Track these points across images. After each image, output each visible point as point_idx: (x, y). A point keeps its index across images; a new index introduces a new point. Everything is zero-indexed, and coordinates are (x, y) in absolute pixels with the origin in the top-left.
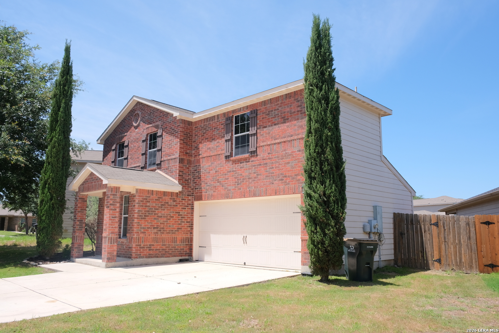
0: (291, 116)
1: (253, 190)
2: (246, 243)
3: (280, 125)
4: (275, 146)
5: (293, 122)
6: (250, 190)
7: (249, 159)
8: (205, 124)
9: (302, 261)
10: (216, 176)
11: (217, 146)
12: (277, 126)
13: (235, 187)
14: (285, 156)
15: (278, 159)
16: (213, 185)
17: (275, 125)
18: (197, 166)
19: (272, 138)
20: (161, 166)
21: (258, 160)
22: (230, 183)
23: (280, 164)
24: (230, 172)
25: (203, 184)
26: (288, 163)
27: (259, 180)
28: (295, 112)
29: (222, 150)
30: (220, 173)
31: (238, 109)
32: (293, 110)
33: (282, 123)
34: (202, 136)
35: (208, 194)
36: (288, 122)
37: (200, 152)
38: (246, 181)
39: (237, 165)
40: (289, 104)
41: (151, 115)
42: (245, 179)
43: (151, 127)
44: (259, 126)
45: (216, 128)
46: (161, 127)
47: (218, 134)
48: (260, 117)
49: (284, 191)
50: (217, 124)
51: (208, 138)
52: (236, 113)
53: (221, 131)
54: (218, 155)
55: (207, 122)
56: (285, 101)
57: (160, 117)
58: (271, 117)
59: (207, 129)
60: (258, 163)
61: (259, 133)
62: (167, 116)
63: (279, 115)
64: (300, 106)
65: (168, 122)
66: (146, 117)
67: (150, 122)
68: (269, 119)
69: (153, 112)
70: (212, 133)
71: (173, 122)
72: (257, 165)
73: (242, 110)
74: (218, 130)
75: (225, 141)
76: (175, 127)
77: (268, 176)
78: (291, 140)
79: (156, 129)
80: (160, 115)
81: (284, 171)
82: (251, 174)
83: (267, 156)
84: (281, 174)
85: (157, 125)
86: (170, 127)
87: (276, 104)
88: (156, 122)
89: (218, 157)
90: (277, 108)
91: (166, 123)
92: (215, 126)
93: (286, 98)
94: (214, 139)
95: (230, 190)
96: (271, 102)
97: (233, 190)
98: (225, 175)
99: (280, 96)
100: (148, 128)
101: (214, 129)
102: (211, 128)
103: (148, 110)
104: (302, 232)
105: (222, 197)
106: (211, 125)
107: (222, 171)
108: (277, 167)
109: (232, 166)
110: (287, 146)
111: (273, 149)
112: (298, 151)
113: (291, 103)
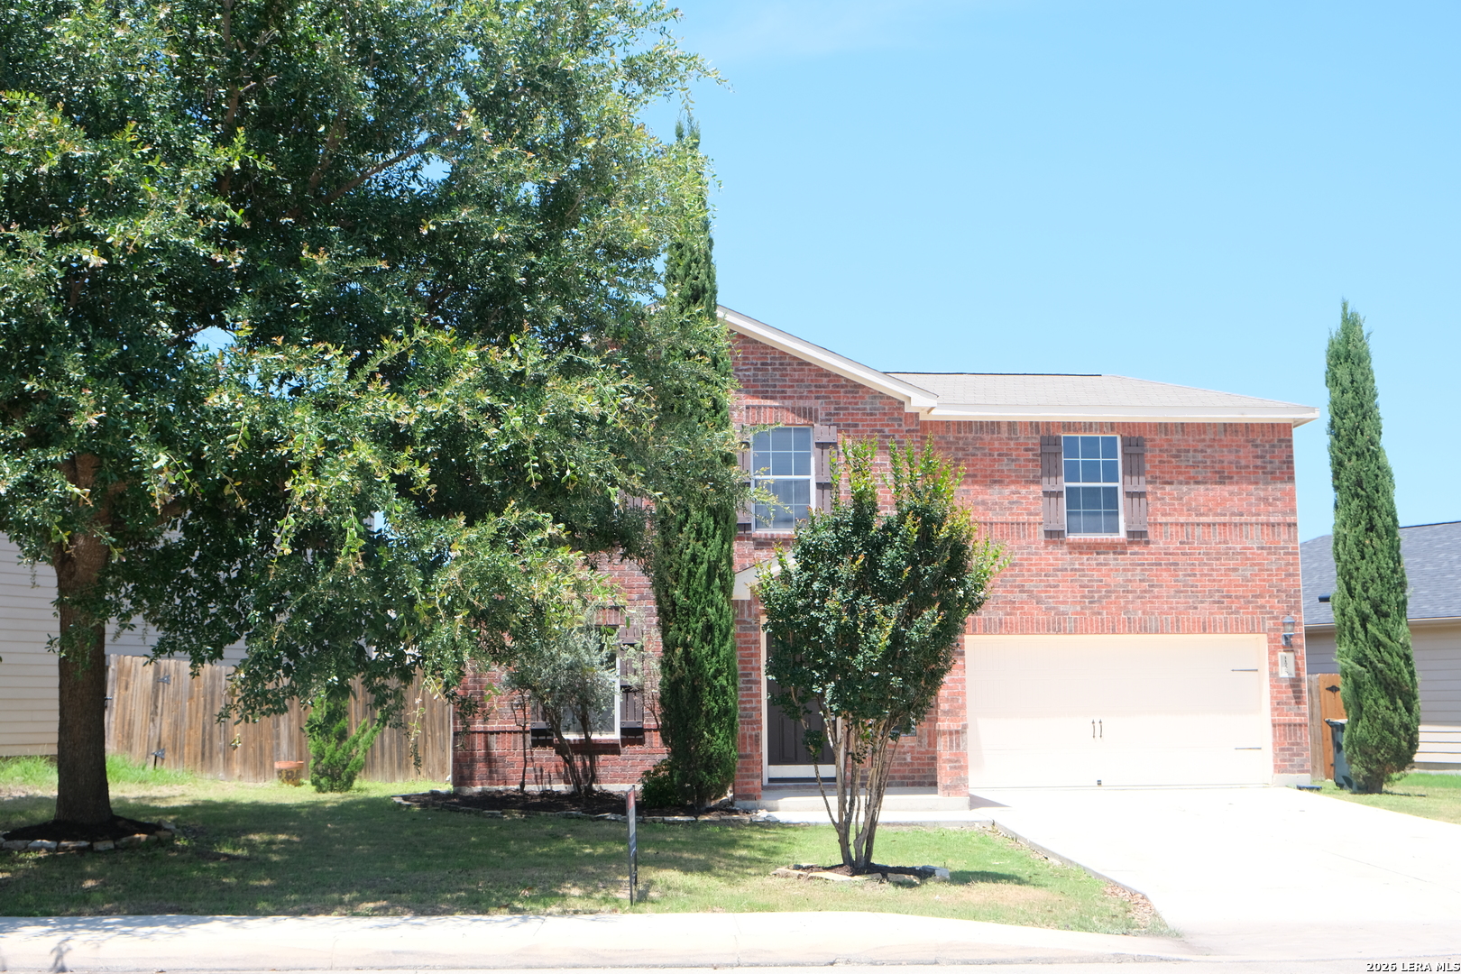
0: (1238, 473)
1: (1140, 619)
2: (1101, 736)
3: (1209, 486)
4: (1198, 531)
5: (1244, 486)
6: (1129, 618)
7: (1126, 548)
8: (960, 435)
9: (1275, 766)
10: (1012, 575)
11: (1014, 502)
12: (1202, 487)
13: (1082, 608)
14: (1227, 554)
15: (1207, 559)
16: (1005, 597)
17: (1197, 483)
19: (1188, 510)
21: (1152, 554)
22: (1065, 596)
23: (1213, 570)
24: (1062, 570)
26: (1235, 570)
27: (1157, 597)
28: (1248, 467)
29: (1030, 514)
30: (1029, 570)
31: (1082, 424)
32: (1243, 463)
33: (1216, 483)
35: (985, 620)
36: (1232, 483)
38: (1117, 597)
39: (1085, 557)
40: (1231, 446)
41: (767, 370)
42: (1115, 592)
43: (771, 407)
44: (1152, 477)
45: (1007, 455)
46: (829, 419)
47: (1016, 471)
48: (1151, 457)
49: (1226, 625)
50: (1007, 444)
51: (975, 476)
52: (1076, 431)
53: (1027, 466)
54: (1018, 524)
55: (971, 432)
56: (1223, 437)
57: (816, 386)
58: (1184, 464)
59: (971, 450)
60: (1153, 559)
61: (1152, 493)
62: (852, 392)
63: (1208, 464)
64: (1262, 457)
65: (858, 409)
66: (741, 370)
67: (763, 392)
68: (1179, 467)
69: (781, 364)
70: (990, 466)
71: (885, 414)
72: (1149, 565)
73: (1096, 430)
74: (1013, 460)
75: (1045, 493)
76: (897, 431)
77: (1182, 592)
78: (1241, 524)
79: (802, 421)
80: (816, 380)
81: (1225, 586)
82: (1130, 581)
83: (1178, 548)
84: (1218, 591)
85: (805, 408)
86: (872, 426)
87: (1197, 437)
88: (801, 398)
89: (1018, 529)
90: (1200, 448)
91: (851, 411)
92: (1002, 449)
93: (1225, 431)
94: (1000, 482)
95: (1064, 613)
96: (1183, 431)
97: (1077, 613)
98: (1045, 575)
99: (1209, 424)
100: (754, 407)
101: (999, 455)
102: (987, 451)
103: (752, 353)
104: (1274, 709)
105: (1038, 630)
106: (985, 444)
107: (1035, 565)
108: (1206, 575)
109: (1068, 556)
110: (1231, 534)
111: (1193, 536)
112: (1258, 548)
113: (1238, 446)
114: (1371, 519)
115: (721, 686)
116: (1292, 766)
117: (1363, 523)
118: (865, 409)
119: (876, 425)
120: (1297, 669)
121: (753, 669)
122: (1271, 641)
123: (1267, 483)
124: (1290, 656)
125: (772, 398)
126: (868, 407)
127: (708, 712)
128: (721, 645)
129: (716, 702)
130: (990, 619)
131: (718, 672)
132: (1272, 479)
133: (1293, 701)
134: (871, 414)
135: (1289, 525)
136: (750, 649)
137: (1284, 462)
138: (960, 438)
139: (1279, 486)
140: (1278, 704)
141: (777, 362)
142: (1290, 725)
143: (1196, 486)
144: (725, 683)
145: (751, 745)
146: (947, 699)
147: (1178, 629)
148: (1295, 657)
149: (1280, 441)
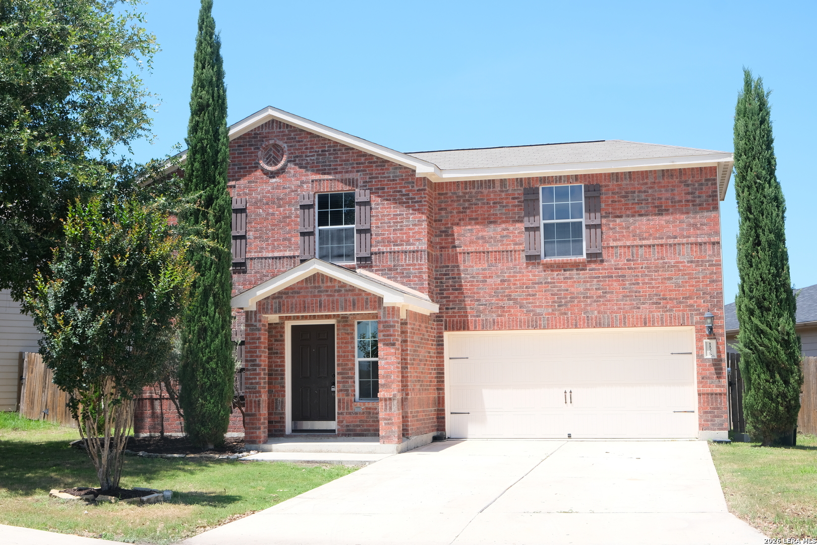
0: (673, 206)
1: (596, 317)
2: (571, 402)
3: (650, 218)
4: (641, 251)
5: (678, 216)
6: (588, 317)
7: (586, 266)
8: (466, 191)
9: (700, 424)
10: (502, 289)
11: (504, 236)
12: (644, 218)
13: (553, 310)
14: (663, 267)
15: (648, 271)
16: (497, 304)
17: (641, 215)
18: (448, 266)
19: (634, 236)
20: (372, 263)
21: (605, 269)
22: (540, 302)
23: (652, 279)
24: (538, 283)
25: (468, 301)
26: (670, 279)
27: (609, 301)
28: (681, 201)
29: (516, 244)
30: (515, 284)
31: (554, 178)
32: (677, 198)
33: (655, 215)
34: (459, 212)
35: (483, 320)
36: (668, 214)
37: (457, 243)
38: (579, 302)
39: (556, 273)
40: (668, 186)
41: (325, 155)
42: (577, 298)
43: (327, 180)
44: (606, 213)
45: (499, 203)
46: (366, 185)
47: (505, 214)
48: (606, 198)
49: (662, 320)
50: (500, 195)
51: (477, 219)
52: (549, 183)
53: (514, 210)
54: (507, 251)
55: (474, 188)
56: (661, 180)
57: (357, 164)
58: (630, 202)
59: (474, 201)
60: (605, 273)
61: (606, 225)
62: (381, 166)
63: (650, 201)
64: (692, 193)
65: (385, 177)
66: (309, 156)
67: (322, 170)
68: (626, 204)
69: (334, 150)
70: (488, 211)
71: (403, 180)
72: (603, 277)
73: (564, 181)
74: (503, 207)
75: (527, 229)
76: (411, 191)
77: (628, 296)
78: (675, 245)
79: (348, 188)
80: (357, 160)
81: (662, 291)
82: (589, 290)
83: (625, 264)
84: (656, 295)
85: (349, 179)
86: (394, 188)
87: (641, 182)
88: (347, 172)
89: (507, 255)
90: (643, 189)
91: (380, 179)
92: (496, 199)
93: (663, 175)
94: (494, 222)
95: (540, 314)
96: (630, 178)
97: (549, 314)
98: (526, 288)
99: (651, 171)
100: (316, 181)
101: (494, 203)
102: (485, 201)
103: (316, 144)
104: (699, 382)
105: (521, 326)
106: (484, 196)
107: (519, 280)
108: (647, 283)
109: (543, 273)
110: (667, 252)
111: (637, 255)
112: (688, 262)
113: (673, 186)
114: (758, 236)
115: (212, 368)
116: (713, 425)
117: (751, 239)
118: (389, 177)
119: (396, 188)
120: (719, 352)
121: (257, 356)
122: (697, 331)
123: (696, 213)
124: (713, 342)
125: (329, 174)
126: (391, 175)
127: (202, 385)
128: (212, 341)
129: (208, 379)
130: (486, 320)
131: (210, 359)
132: (700, 209)
133: (715, 376)
134: (394, 180)
135: (714, 244)
136: (255, 343)
137: (710, 196)
138: (466, 193)
139: (705, 214)
140: (703, 378)
141: (332, 149)
142: (712, 394)
143: (640, 218)
144: (214, 366)
145: (255, 407)
146: (384, 376)
147: (625, 324)
148: (717, 343)
149: (707, 180)
